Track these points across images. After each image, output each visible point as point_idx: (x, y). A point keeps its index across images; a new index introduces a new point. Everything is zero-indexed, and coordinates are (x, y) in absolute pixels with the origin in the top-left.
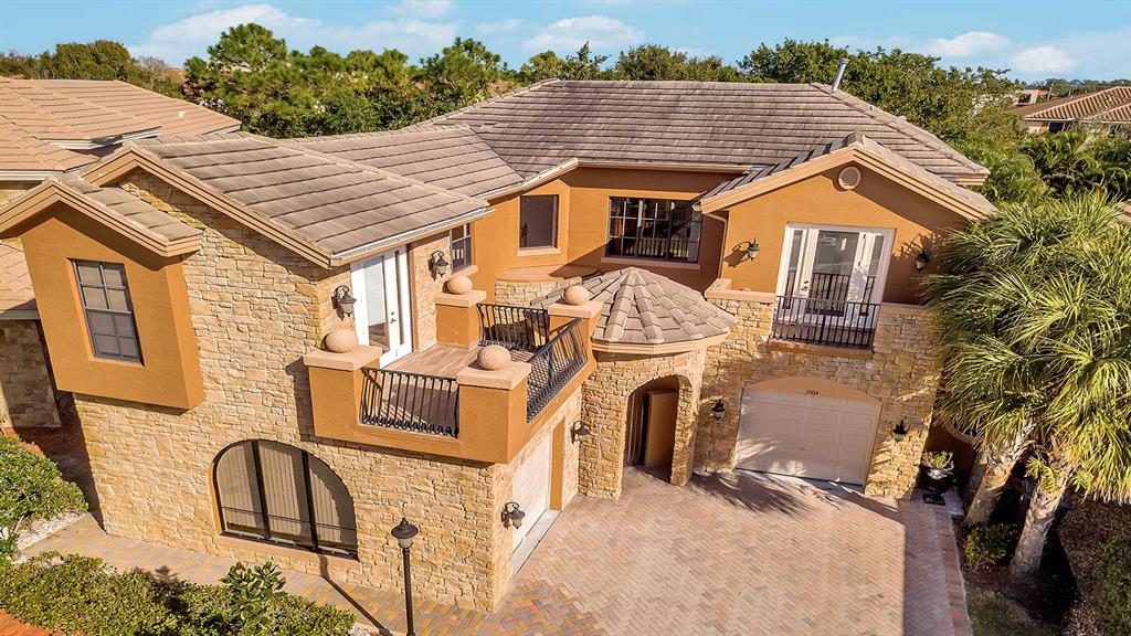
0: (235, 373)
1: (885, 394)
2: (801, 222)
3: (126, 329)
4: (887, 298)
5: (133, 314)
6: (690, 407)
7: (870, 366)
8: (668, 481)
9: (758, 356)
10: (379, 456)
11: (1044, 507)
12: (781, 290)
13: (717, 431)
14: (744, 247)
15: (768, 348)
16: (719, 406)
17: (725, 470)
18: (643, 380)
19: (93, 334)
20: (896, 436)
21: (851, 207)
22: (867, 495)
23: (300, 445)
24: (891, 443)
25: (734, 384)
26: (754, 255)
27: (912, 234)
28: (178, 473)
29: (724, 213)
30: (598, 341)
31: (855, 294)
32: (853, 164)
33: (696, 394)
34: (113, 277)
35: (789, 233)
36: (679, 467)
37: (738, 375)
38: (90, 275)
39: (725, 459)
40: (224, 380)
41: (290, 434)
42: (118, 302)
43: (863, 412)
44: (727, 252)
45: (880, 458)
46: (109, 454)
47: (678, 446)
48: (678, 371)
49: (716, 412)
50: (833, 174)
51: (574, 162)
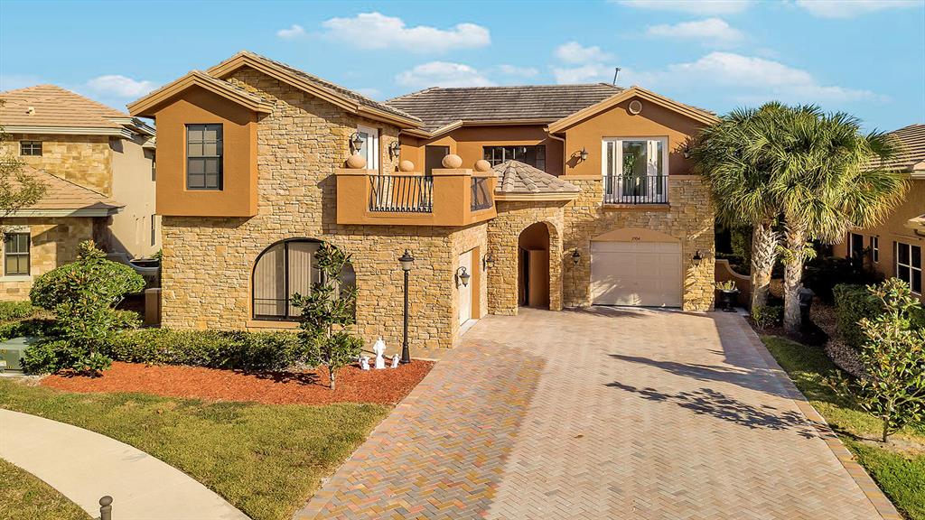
0: (282, 192)
1: (683, 235)
2: (611, 137)
3: (213, 166)
4: (671, 173)
5: (221, 158)
6: (557, 251)
7: (669, 216)
8: (549, 309)
9: (597, 217)
10: (376, 238)
11: (793, 278)
12: (605, 172)
13: (577, 274)
14: (578, 155)
15: (605, 209)
16: (576, 254)
17: (586, 304)
18: (528, 223)
19: (189, 174)
20: (696, 261)
21: (640, 126)
22: (685, 310)
23: (322, 238)
24: (693, 269)
25: (584, 238)
26: (585, 157)
27: (679, 139)
28: (228, 273)
29: (561, 134)
30: (499, 193)
31: (651, 172)
32: (636, 98)
33: (560, 245)
34: (211, 135)
35: (604, 145)
36: (555, 296)
37: (588, 231)
38: (196, 135)
39: (585, 297)
40: (274, 198)
41: (315, 231)
42: (211, 151)
43: (671, 252)
44: (568, 158)
45: (688, 281)
46: (178, 265)
47: (552, 279)
48: (549, 219)
49: (574, 259)
50: (624, 105)
51: (460, 122)
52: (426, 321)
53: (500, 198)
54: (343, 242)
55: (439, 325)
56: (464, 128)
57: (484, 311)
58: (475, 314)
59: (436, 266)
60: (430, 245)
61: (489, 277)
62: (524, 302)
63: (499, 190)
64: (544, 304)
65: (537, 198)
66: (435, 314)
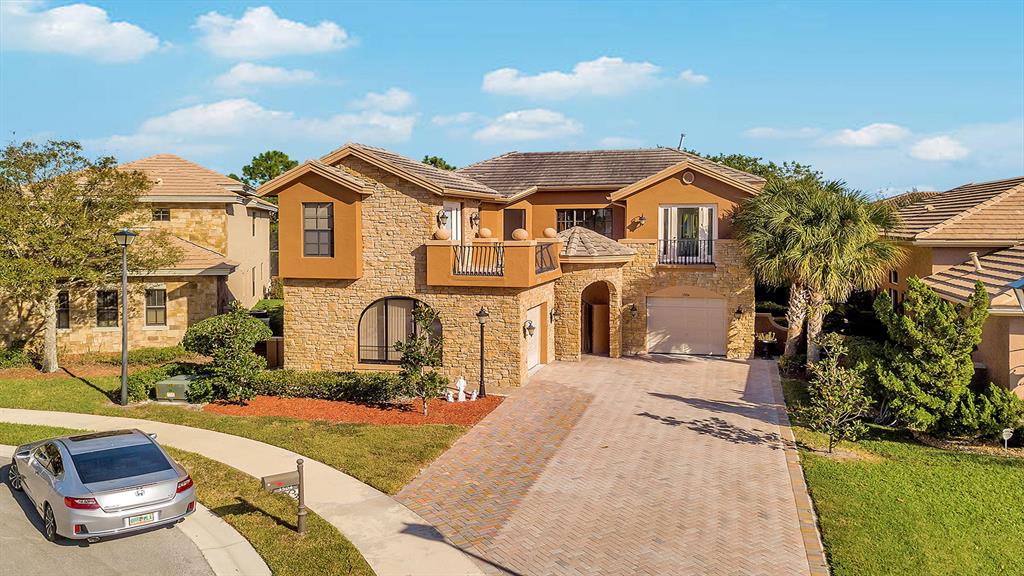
0: (382, 259)
1: (727, 291)
2: (667, 205)
3: (325, 237)
4: (721, 236)
5: (332, 231)
6: (617, 306)
7: (715, 275)
8: (609, 356)
9: (652, 276)
10: (459, 296)
11: (813, 330)
12: (661, 236)
13: (634, 325)
14: (637, 220)
15: (658, 269)
16: (634, 308)
17: (642, 352)
18: (590, 282)
19: (306, 244)
20: (738, 315)
21: (692, 195)
22: (729, 358)
23: (415, 297)
24: (736, 323)
25: (640, 295)
26: (643, 222)
27: (726, 206)
28: (338, 325)
29: (623, 202)
30: (564, 257)
31: (702, 237)
32: (688, 170)
33: (619, 300)
34: (323, 211)
35: (661, 211)
36: (615, 345)
37: (644, 288)
38: (311, 211)
39: (642, 345)
40: (375, 264)
41: (409, 291)
42: (324, 225)
43: (718, 307)
44: (628, 224)
45: (732, 333)
46: (297, 318)
47: (612, 331)
48: (608, 278)
49: (631, 314)
50: (679, 175)
51: (536, 187)
52: (499, 364)
53: (564, 261)
54: (432, 300)
55: (510, 368)
56: (539, 193)
57: (551, 356)
58: (544, 360)
59: (507, 320)
60: (503, 302)
61: (557, 329)
62: (588, 349)
63: (563, 253)
64: (605, 352)
65: (596, 261)
66: (506, 359)
